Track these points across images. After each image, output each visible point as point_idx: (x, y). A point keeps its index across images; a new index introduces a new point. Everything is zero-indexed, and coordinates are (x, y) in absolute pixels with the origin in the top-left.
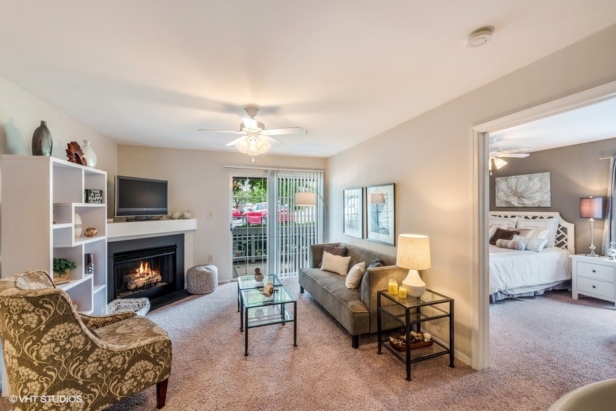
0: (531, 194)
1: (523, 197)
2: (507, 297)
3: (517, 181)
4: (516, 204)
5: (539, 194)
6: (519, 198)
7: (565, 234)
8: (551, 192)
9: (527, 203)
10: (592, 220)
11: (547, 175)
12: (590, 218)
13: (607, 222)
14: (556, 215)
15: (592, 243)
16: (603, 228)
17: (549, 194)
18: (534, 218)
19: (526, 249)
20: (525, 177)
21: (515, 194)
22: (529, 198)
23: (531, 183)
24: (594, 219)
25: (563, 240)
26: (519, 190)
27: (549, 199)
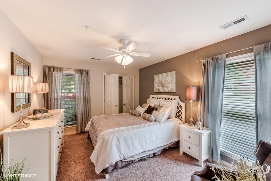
0: (167, 84)
1: (164, 87)
2: (126, 163)
3: (162, 77)
4: (162, 91)
5: (170, 84)
6: (163, 87)
7: (181, 110)
8: (176, 83)
9: (166, 90)
10: (191, 101)
11: (174, 72)
12: (190, 100)
13: (200, 102)
14: (177, 97)
15: (191, 116)
16: (198, 106)
17: (175, 84)
18: (168, 99)
19: (156, 121)
20: (165, 74)
21: (161, 85)
22: (167, 87)
23: (168, 78)
24: (192, 100)
25: (180, 113)
26: (163, 82)
27: (175, 88)
